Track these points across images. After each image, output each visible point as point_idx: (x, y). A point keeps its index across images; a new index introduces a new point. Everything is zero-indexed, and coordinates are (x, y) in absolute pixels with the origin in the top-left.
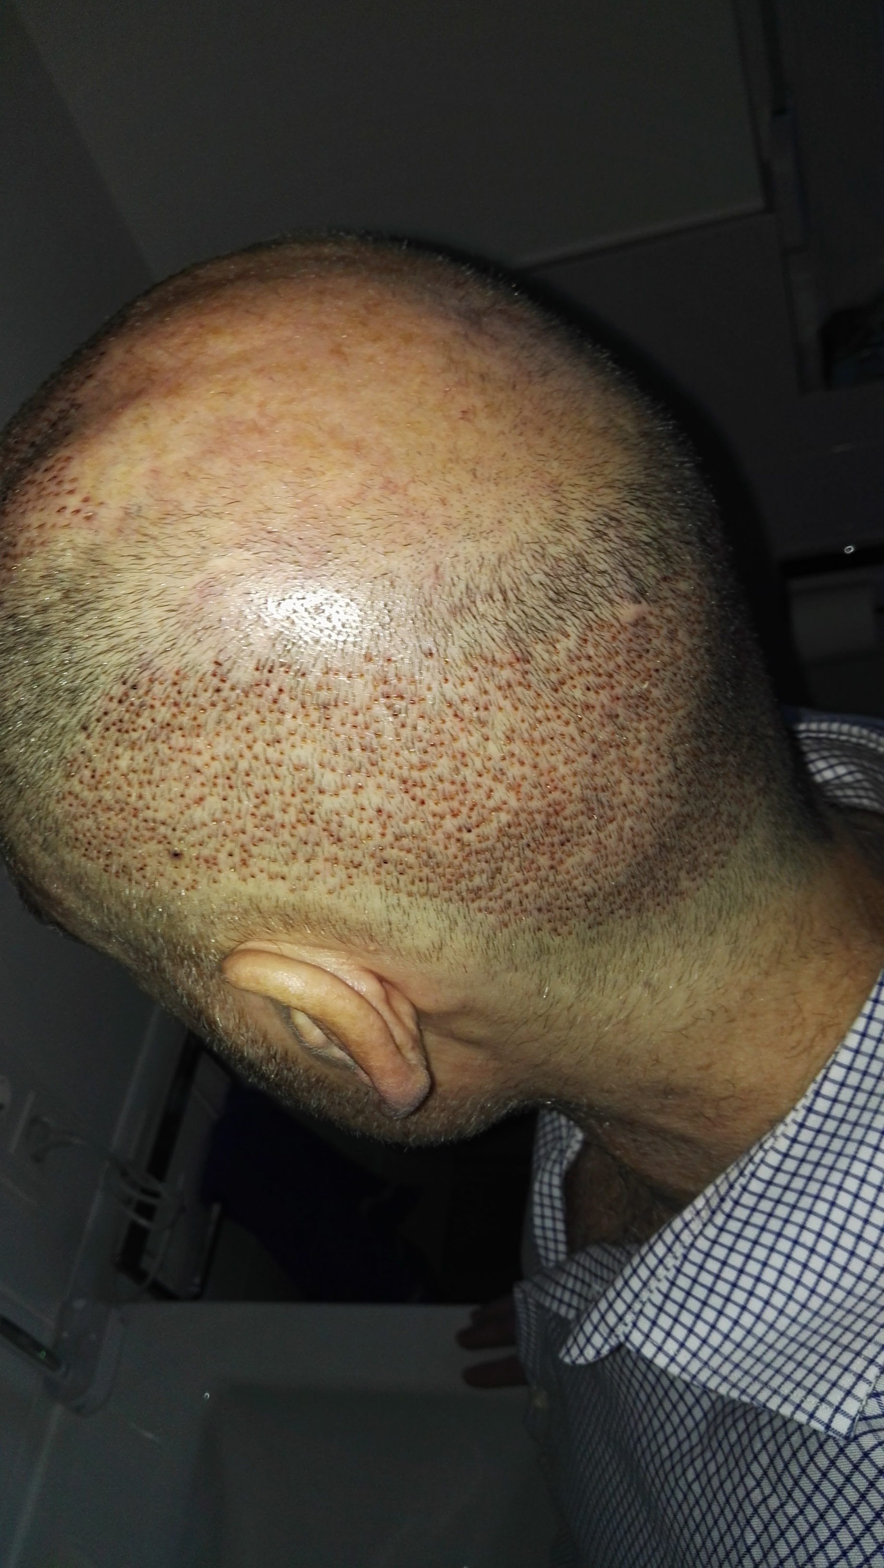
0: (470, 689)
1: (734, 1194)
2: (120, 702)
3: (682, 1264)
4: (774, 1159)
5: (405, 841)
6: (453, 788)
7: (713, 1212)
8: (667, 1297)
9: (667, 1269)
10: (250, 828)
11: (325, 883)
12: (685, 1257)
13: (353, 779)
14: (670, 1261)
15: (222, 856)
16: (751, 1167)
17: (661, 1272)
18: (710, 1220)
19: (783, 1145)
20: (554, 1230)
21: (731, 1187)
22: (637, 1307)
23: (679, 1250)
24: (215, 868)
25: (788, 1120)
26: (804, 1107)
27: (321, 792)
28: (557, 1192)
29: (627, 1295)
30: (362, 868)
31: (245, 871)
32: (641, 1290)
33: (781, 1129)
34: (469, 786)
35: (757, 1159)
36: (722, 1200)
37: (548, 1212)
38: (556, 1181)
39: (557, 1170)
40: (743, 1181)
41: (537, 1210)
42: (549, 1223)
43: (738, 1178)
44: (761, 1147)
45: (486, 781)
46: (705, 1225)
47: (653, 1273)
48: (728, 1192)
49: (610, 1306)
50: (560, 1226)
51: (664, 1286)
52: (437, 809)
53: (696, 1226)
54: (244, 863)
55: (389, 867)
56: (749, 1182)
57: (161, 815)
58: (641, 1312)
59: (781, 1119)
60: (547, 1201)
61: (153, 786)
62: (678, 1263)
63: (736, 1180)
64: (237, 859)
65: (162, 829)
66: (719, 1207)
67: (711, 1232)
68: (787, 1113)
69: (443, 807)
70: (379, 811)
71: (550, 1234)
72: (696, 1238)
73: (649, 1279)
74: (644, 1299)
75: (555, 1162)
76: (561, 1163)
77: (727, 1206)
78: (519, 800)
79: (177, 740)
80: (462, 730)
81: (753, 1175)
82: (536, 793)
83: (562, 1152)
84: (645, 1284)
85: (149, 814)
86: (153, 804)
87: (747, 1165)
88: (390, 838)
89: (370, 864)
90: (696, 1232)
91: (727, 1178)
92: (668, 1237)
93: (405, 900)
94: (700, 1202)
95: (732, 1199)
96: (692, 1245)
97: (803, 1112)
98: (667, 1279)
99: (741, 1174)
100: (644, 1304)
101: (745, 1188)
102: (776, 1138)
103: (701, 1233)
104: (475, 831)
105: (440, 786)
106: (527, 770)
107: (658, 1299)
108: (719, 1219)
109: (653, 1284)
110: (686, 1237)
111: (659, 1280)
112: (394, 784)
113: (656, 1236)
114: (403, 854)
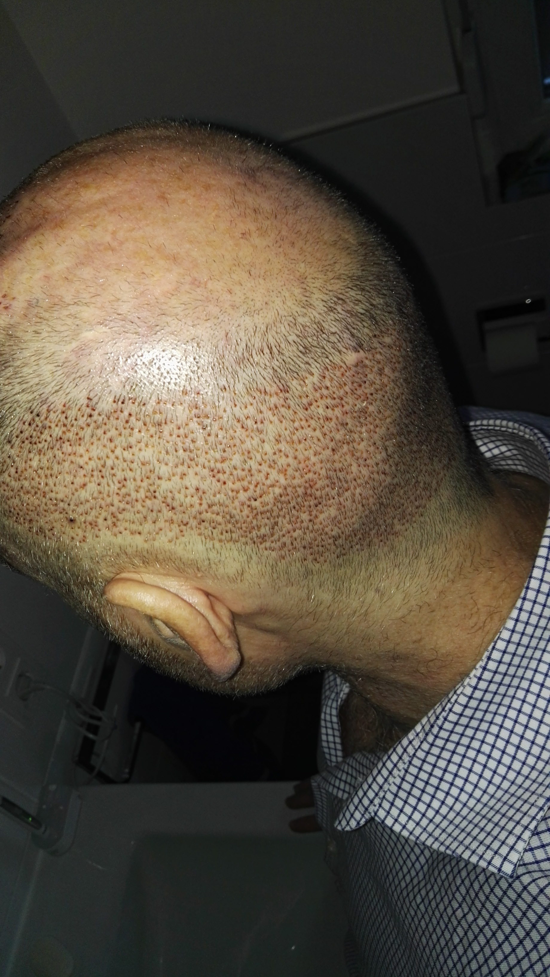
0: (251, 410)
1: (439, 722)
2: (30, 424)
3: (408, 767)
4: (463, 700)
5: (215, 508)
6: (244, 473)
7: (427, 734)
8: (399, 787)
9: (399, 770)
10: (116, 502)
11: (166, 536)
12: (410, 763)
13: (180, 470)
14: (401, 765)
15: (100, 521)
16: (449, 706)
17: (395, 772)
18: (425, 739)
19: (468, 691)
20: (335, 743)
21: (437, 718)
22: (381, 794)
23: (406, 758)
24: (96, 528)
25: (472, 675)
26: (480, 667)
27: (159, 478)
28: (335, 719)
29: (375, 787)
30: (189, 526)
31: (115, 530)
32: (384, 784)
33: (467, 681)
34: (254, 471)
35: (453, 700)
36: (432, 726)
37: (330, 732)
38: (334, 712)
39: (334, 705)
40: (444, 714)
41: (323, 731)
42: (331, 739)
43: (441, 712)
44: (455, 692)
45: (265, 468)
46: (422, 742)
47: (391, 773)
48: (435, 721)
49: (365, 794)
50: (338, 740)
51: (398, 781)
52: (235, 487)
53: (416, 743)
54: (114, 524)
55: (206, 524)
56: (448, 715)
57: (60, 496)
58: (384, 797)
59: (467, 675)
60: (329, 725)
61: (54, 477)
62: (406, 766)
63: (440, 714)
64: (109, 522)
65: (61, 505)
66: (430, 730)
67: (425, 746)
68: (471, 671)
69: (238, 485)
70: (197, 489)
71: (332, 745)
72: (416, 750)
73: (388, 777)
74: (386, 790)
75: (333, 700)
76: (337, 701)
77: (435, 730)
78: (286, 479)
79: (67, 448)
80: (247, 436)
81: (450, 710)
82: (297, 474)
83: (337, 694)
84: (386, 780)
85: (53, 495)
86: (54, 489)
87: (447, 704)
88: (205, 506)
89: (194, 523)
90: (417, 747)
91: (435, 712)
92: (400, 750)
93: (217, 545)
94: (418, 728)
95: (438, 725)
96: (414, 755)
97: (480, 670)
98: (400, 777)
99: (443, 710)
100: (386, 792)
101: (445, 719)
102: (464, 687)
103: (419, 747)
104: (259, 500)
105: (235, 472)
106: (290, 460)
107: (394, 789)
108: (430, 738)
109: (391, 779)
110: (411, 750)
111: (395, 778)
112: (206, 472)
113: (392, 750)
114: (214, 516)
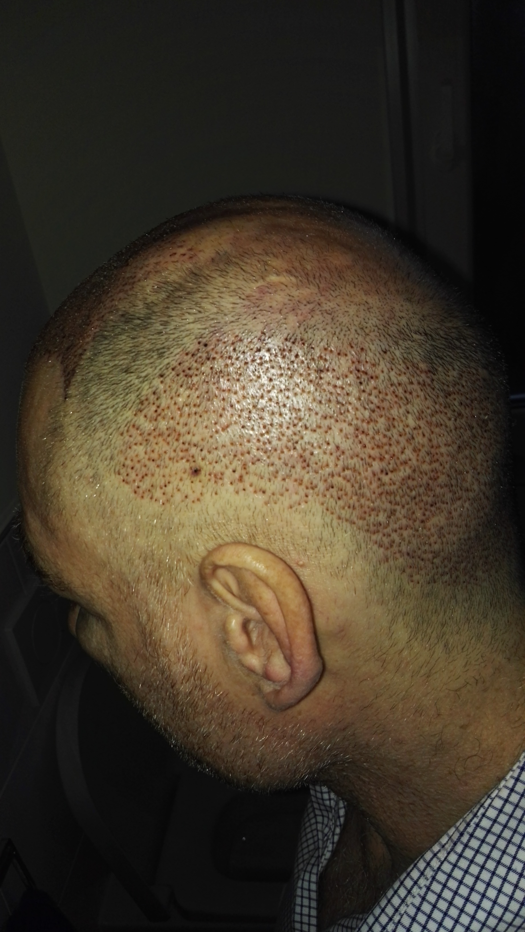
1: (470, 830)
2: (193, 355)
3: (431, 883)
4: (498, 803)
5: (348, 473)
7: (455, 844)
8: (418, 909)
9: (420, 888)
10: (254, 451)
11: (290, 498)
12: (434, 878)
13: (327, 422)
14: (422, 882)
15: (228, 473)
16: (482, 811)
17: (415, 891)
18: (452, 850)
19: (504, 793)
20: (309, 916)
21: (468, 825)
22: (396, 918)
23: (429, 873)
24: (220, 482)
25: (508, 777)
27: (306, 428)
28: (314, 887)
29: (390, 910)
30: (316, 490)
31: (241, 486)
32: (400, 905)
33: (503, 783)
34: (393, 441)
35: (486, 805)
36: (462, 834)
37: (306, 902)
38: (314, 878)
39: (315, 870)
40: (476, 820)
41: (298, 901)
42: (306, 911)
43: (473, 818)
44: (489, 796)
45: (403, 440)
46: (449, 854)
47: (409, 892)
48: (465, 829)
49: (377, 919)
50: (314, 913)
51: (417, 901)
52: (372, 453)
53: (442, 855)
54: (241, 479)
55: (334, 491)
56: (480, 821)
57: (195, 439)
58: (399, 922)
59: (503, 778)
60: (306, 894)
61: (198, 416)
62: (428, 883)
63: (471, 820)
64: (237, 475)
65: (193, 450)
66: (459, 839)
67: (453, 858)
68: (508, 772)
69: (375, 453)
70: (338, 448)
71: (305, 919)
72: (442, 863)
73: (406, 897)
74: (402, 912)
76: (318, 865)
77: (465, 839)
79: (224, 384)
80: (396, 402)
81: (484, 815)
83: (319, 857)
84: (403, 901)
85: (188, 438)
86: (194, 430)
87: (479, 809)
88: (339, 468)
89: (322, 486)
90: (443, 859)
92: (415, 874)
93: (335, 522)
94: (444, 840)
95: (468, 833)
96: (439, 868)
98: (420, 896)
99: (475, 815)
100: (402, 916)
102: (500, 790)
103: (446, 859)
104: (390, 475)
105: (377, 437)
106: (425, 441)
107: (412, 911)
108: (459, 848)
109: (409, 900)
110: (435, 864)
111: (414, 897)
112: (351, 430)
114: (344, 482)
